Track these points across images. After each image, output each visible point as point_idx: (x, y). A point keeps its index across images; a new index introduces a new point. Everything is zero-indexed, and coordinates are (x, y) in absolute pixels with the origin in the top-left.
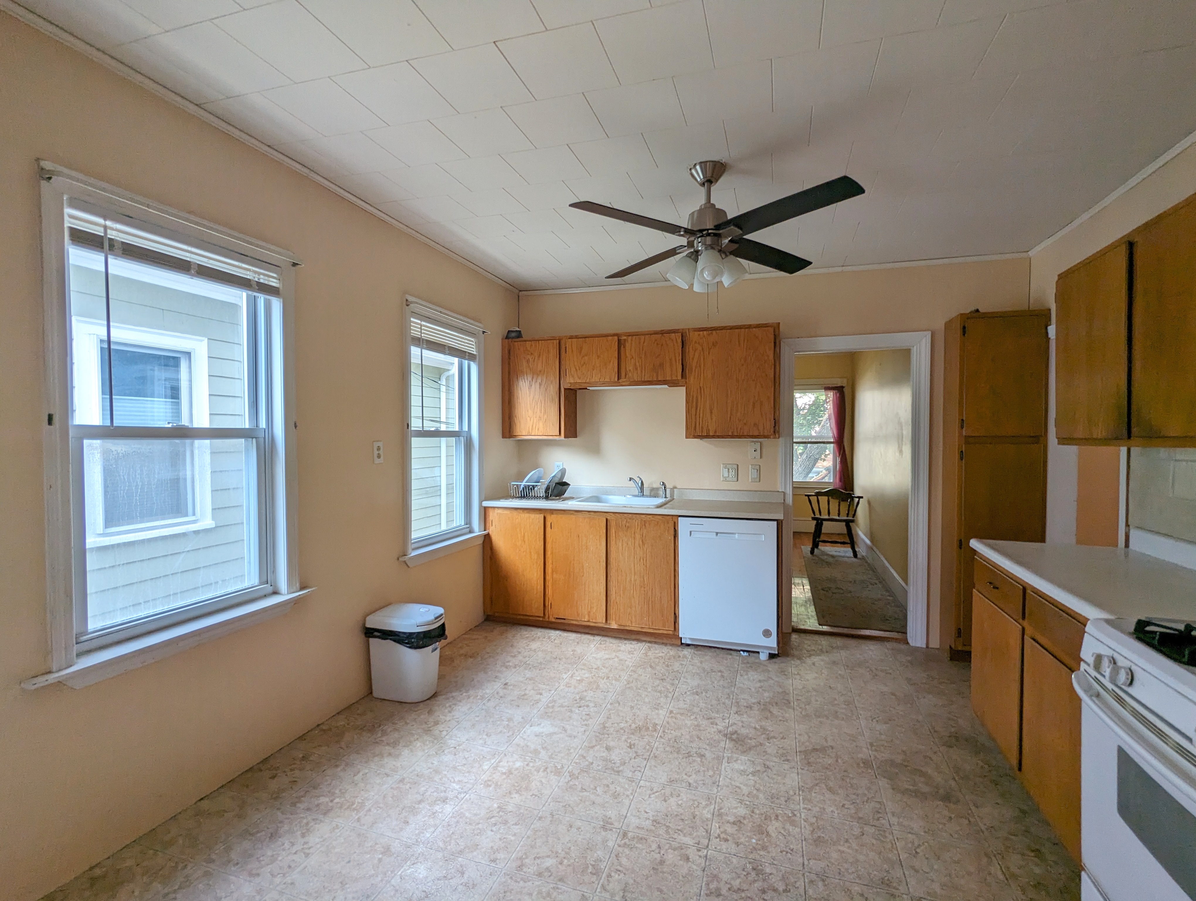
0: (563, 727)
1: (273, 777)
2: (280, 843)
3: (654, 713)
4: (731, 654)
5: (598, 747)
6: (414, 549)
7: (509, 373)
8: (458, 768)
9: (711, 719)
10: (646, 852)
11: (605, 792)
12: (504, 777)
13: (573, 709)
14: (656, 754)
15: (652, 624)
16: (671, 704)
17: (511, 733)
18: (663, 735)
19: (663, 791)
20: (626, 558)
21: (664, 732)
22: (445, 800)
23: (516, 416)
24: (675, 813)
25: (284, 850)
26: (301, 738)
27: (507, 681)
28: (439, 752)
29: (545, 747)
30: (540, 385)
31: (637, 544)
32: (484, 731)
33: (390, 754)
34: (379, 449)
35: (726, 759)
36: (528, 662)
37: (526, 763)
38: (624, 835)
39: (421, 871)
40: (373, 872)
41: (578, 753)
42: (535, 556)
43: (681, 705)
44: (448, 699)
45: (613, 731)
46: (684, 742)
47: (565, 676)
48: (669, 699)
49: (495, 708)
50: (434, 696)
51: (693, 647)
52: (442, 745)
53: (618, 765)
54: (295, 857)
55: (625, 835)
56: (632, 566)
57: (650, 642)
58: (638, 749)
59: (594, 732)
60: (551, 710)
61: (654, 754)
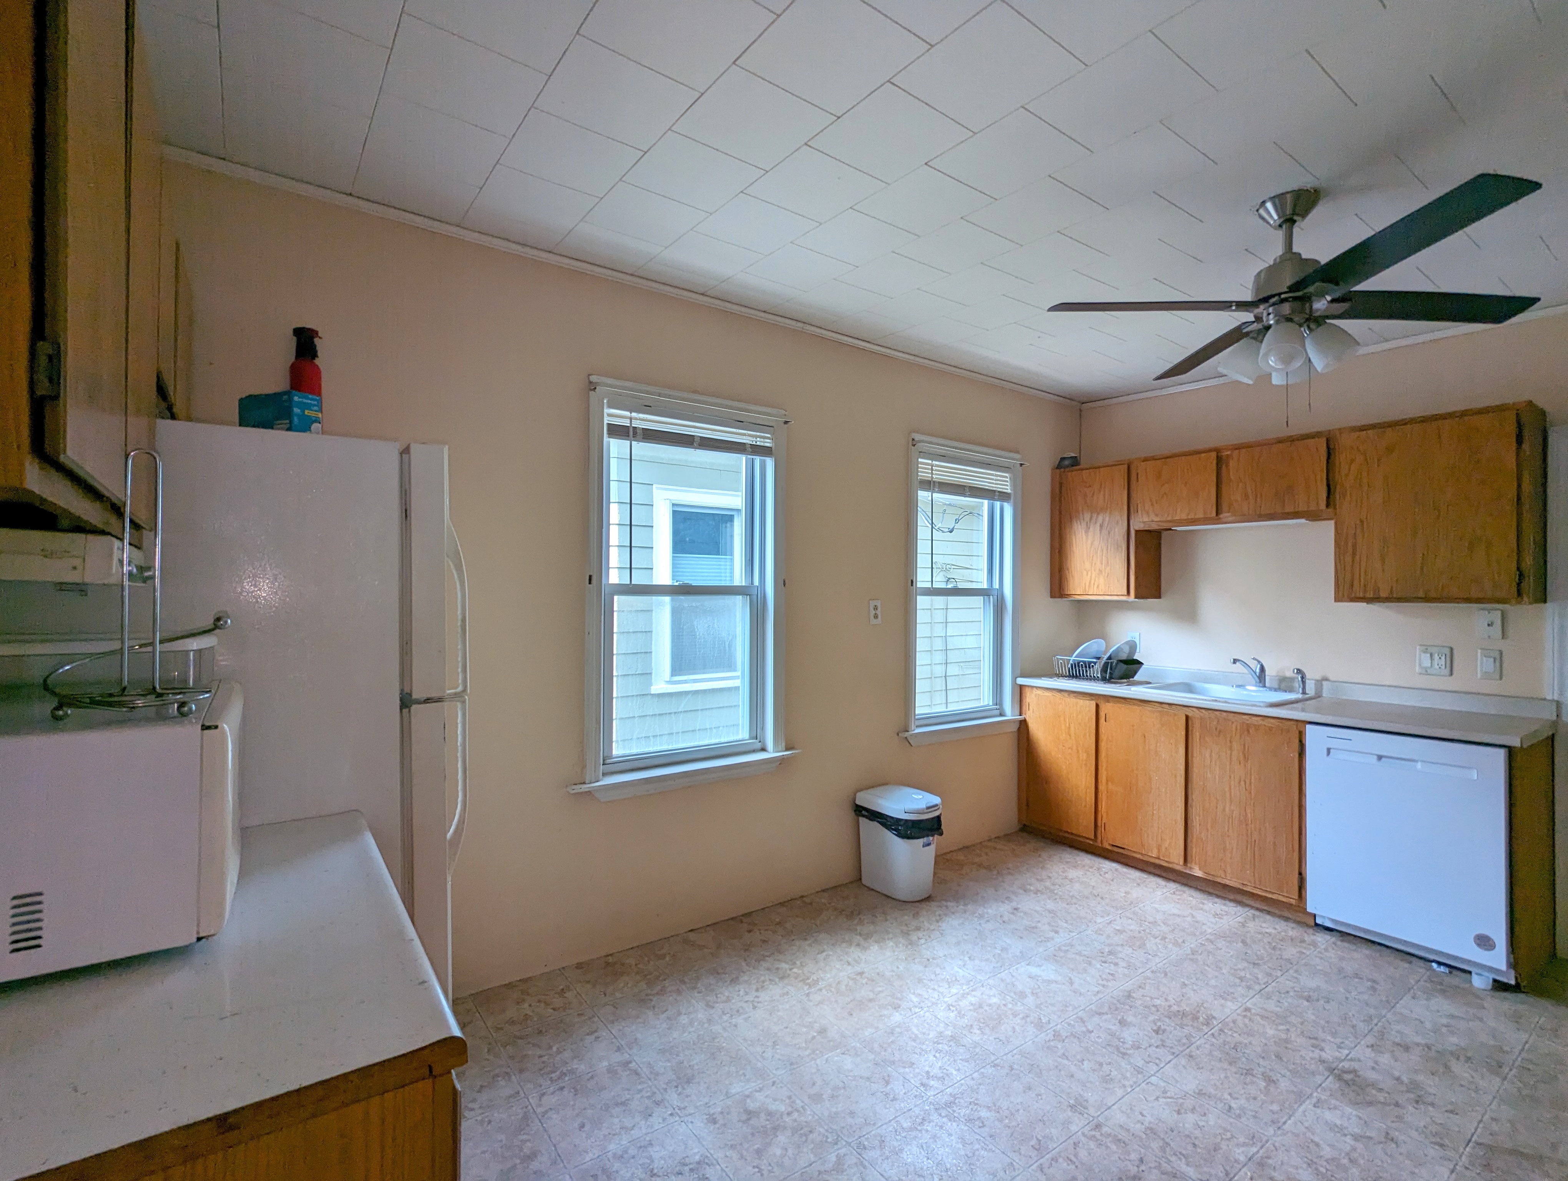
0: (1070, 979)
1: (750, 931)
2: (737, 988)
3: (1216, 1002)
4: (1410, 963)
5: (1109, 1016)
6: (918, 727)
7: (1060, 513)
8: (924, 981)
9: (1316, 1039)
10: (1119, 1158)
11: (1094, 1070)
12: (972, 1008)
13: (1094, 962)
14: (1193, 1054)
15: (1260, 881)
16: (1254, 999)
17: (999, 965)
18: (1216, 1034)
19: (1181, 1101)
20: (1217, 777)
21: (1221, 1030)
22: (897, 1008)
23: (1068, 569)
24: (1187, 1133)
25: (738, 995)
26: (782, 904)
27: (1019, 906)
28: (909, 959)
29: (1036, 994)
30: (1101, 526)
31: (1234, 759)
32: (967, 952)
33: (858, 945)
34: (876, 608)
35: (1314, 1100)
36: (1056, 892)
37: (1004, 1002)
38: (1096, 1126)
39: (848, 1063)
40: (804, 1045)
41: (1077, 1013)
42: (1084, 756)
43: (1271, 1005)
44: (940, 907)
45: (1140, 1005)
46: (1248, 1055)
47: (1099, 920)
48: (1252, 993)
49: (991, 931)
50: (928, 899)
51: (1338, 934)
52: (915, 952)
53: (1127, 1046)
54: (744, 1005)
55: (1098, 1126)
56: (1227, 789)
57: (1257, 909)
58: (1168, 1038)
59: (1112, 997)
60: (1062, 954)
61: (1191, 1051)
